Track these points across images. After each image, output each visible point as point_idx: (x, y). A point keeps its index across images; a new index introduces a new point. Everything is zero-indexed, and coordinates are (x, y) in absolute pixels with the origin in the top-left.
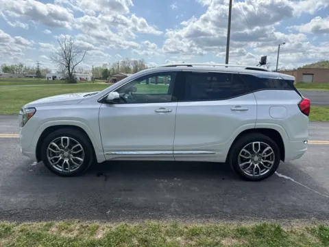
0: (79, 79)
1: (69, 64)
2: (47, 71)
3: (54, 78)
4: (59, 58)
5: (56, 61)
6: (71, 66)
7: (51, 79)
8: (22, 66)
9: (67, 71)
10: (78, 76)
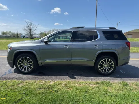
0: (34, 37)
1: (30, 31)
2: (21, 34)
3: (24, 37)
4: (26, 28)
5: (25, 30)
6: (31, 32)
7: (23, 37)
8: (10, 32)
9: (30, 34)
10: (34, 36)
